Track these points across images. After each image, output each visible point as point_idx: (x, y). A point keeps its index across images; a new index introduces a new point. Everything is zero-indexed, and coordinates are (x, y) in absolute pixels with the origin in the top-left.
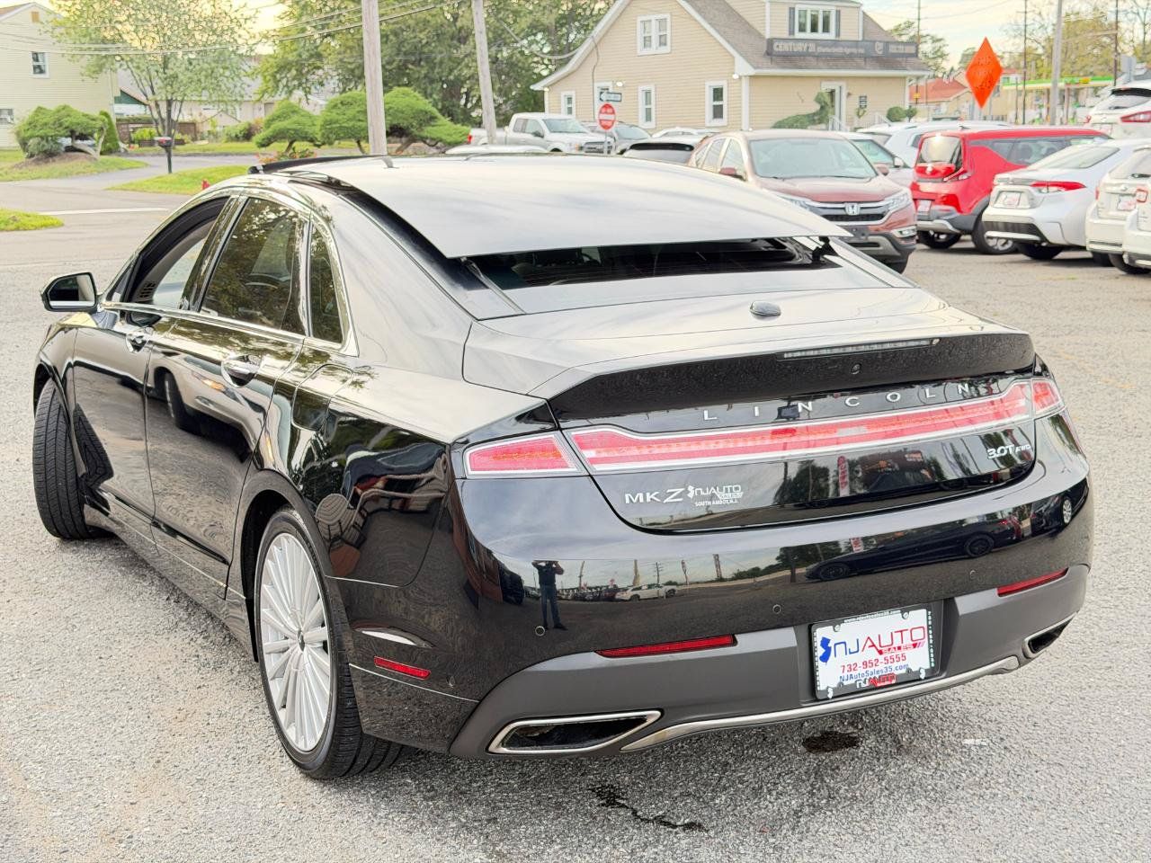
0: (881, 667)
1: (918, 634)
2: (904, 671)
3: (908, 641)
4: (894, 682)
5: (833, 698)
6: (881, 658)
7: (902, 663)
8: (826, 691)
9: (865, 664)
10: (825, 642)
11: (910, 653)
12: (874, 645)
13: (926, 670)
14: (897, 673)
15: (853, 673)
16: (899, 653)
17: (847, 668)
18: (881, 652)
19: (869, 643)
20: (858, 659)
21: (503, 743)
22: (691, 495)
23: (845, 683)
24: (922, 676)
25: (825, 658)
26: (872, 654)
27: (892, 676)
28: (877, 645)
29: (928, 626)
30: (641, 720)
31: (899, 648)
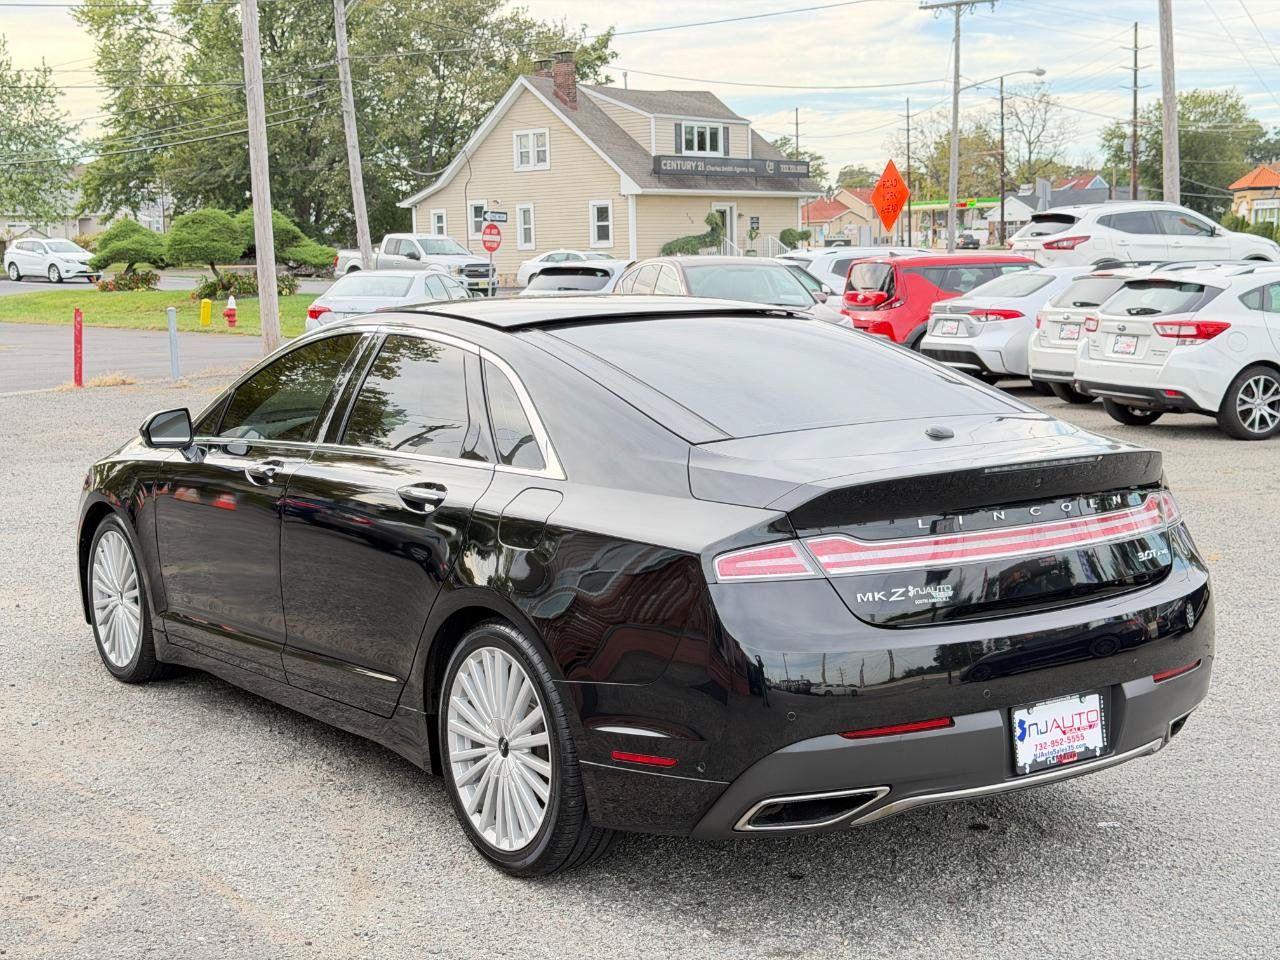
0: (1065, 745)
1: (1094, 717)
2: (1083, 749)
3: (1085, 723)
4: (1076, 759)
5: (1030, 773)
6: (1065, 737)
7: (1081, 742)
8: (1024, 767)
9: (1053, 743)
10: (1022, 723)
11: (1087, 733)
12: (1059, 727)
13: (1101, 749)
14: (1077, 751)
15: (1045, 751)
16: (1079, 733)
17: (1039, 747)
18: (1064, 733)
19: (1055, 725)
20: (1047, 738)
21: (749, 822)
22: (911, 594)
23: (1039, 760)
24: (1098, 754)
25: (1022, 738)
26: (1057, 734)
27: (1073, 754)
28: (1061, 725)
29: (1101, 709)
30: (873, 795)
31: (1079, 729)
